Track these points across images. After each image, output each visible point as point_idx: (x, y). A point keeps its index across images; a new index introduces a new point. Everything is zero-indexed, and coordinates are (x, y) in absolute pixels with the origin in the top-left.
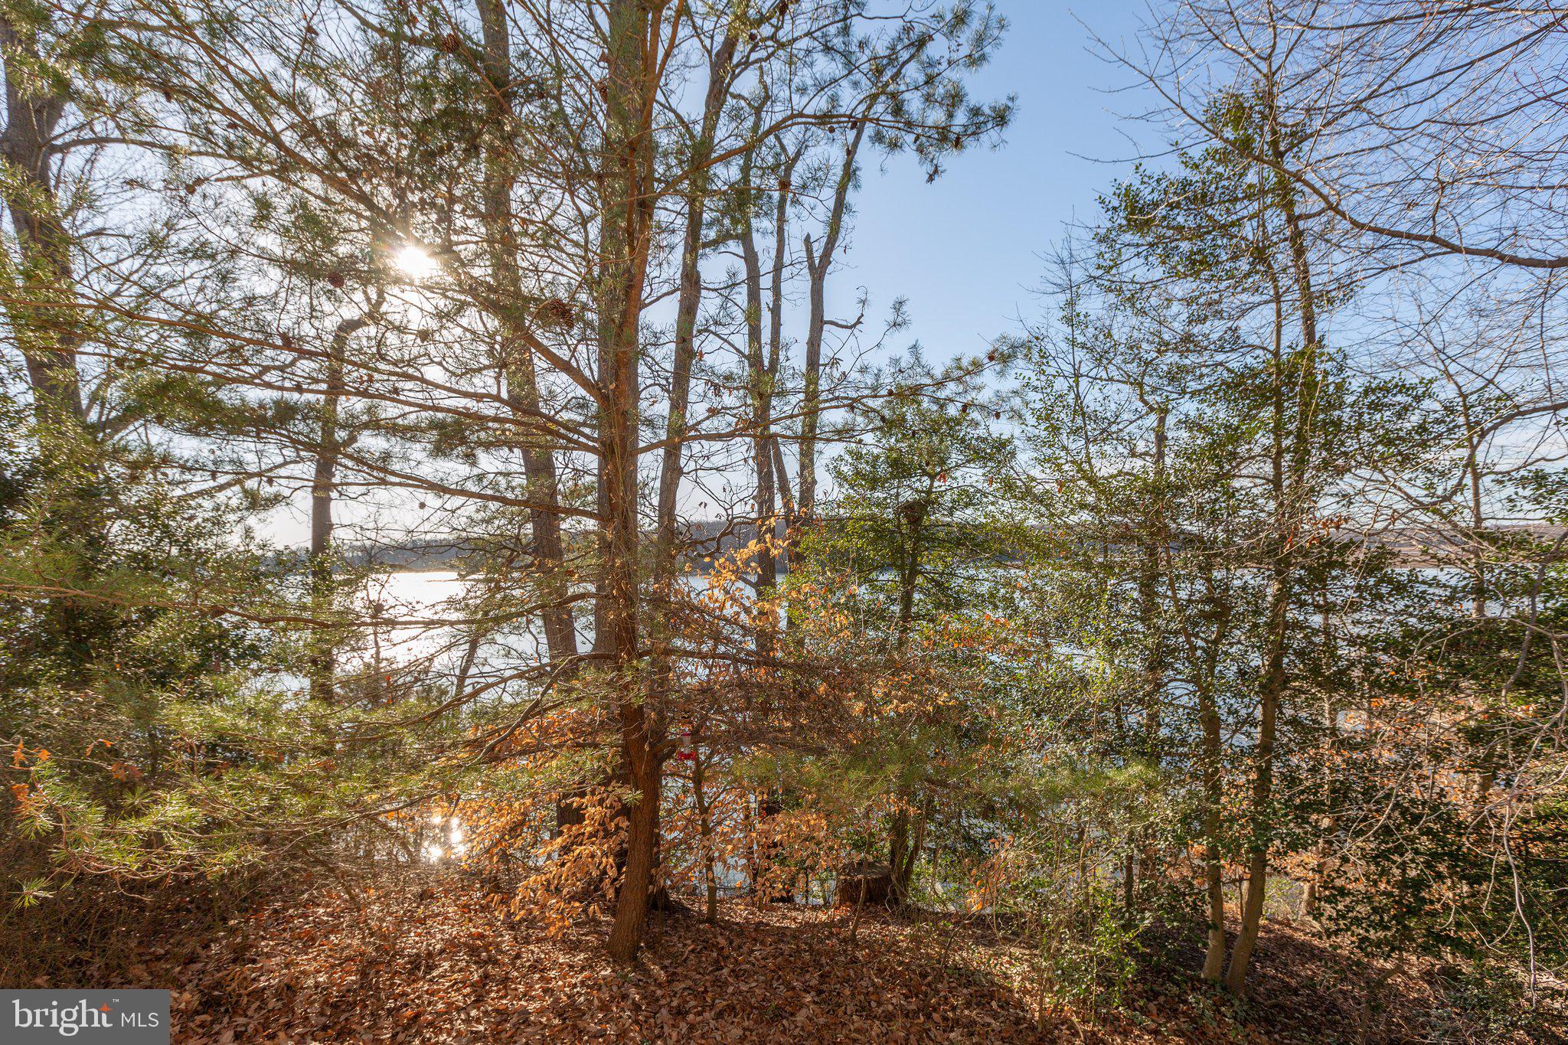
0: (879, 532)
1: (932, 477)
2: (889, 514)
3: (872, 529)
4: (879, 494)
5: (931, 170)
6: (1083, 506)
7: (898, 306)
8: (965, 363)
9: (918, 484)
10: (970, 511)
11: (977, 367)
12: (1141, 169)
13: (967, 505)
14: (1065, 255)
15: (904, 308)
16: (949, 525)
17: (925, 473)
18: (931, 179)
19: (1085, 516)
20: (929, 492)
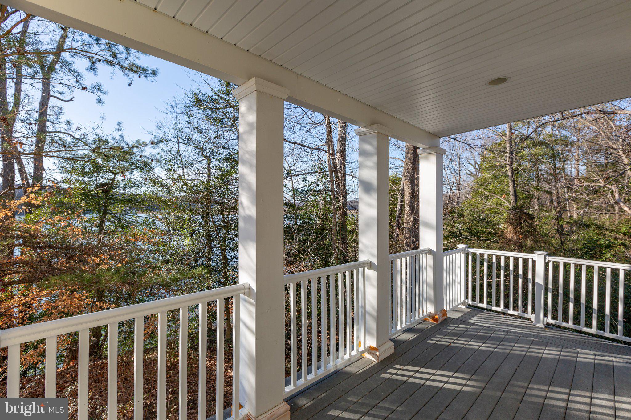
0: (86, 195)
1: (115, 174)
2: (92, 187)
3: (84, 194)
4: (86, 179)
5: (130, 82)
6: (182, 191)
7: (119, 124)
8: (141, 142)
9: (107, 176)
10: (133, 189)
11: (145, 144)
12: (199, 90)
13: (132, 187)
14: (174, 104)
15: (121, 125)
16: (123, 194)
17: (111, 172)
18: (130, 85)
19: (183, 194)
20: (113, 180)
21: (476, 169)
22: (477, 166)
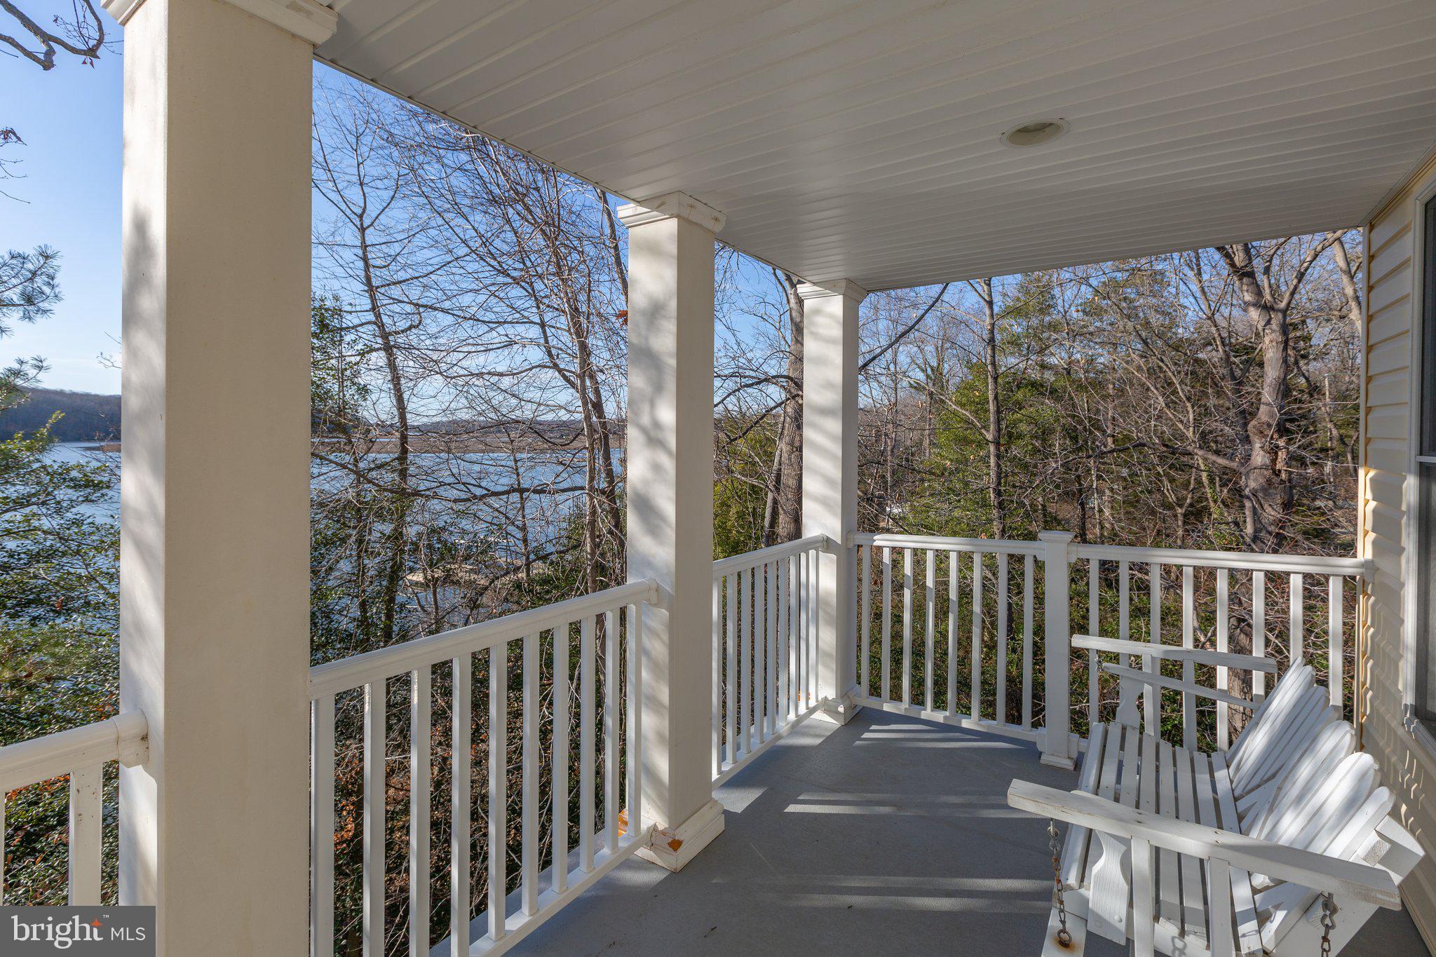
21: (928, 377)
22: (929, 369)
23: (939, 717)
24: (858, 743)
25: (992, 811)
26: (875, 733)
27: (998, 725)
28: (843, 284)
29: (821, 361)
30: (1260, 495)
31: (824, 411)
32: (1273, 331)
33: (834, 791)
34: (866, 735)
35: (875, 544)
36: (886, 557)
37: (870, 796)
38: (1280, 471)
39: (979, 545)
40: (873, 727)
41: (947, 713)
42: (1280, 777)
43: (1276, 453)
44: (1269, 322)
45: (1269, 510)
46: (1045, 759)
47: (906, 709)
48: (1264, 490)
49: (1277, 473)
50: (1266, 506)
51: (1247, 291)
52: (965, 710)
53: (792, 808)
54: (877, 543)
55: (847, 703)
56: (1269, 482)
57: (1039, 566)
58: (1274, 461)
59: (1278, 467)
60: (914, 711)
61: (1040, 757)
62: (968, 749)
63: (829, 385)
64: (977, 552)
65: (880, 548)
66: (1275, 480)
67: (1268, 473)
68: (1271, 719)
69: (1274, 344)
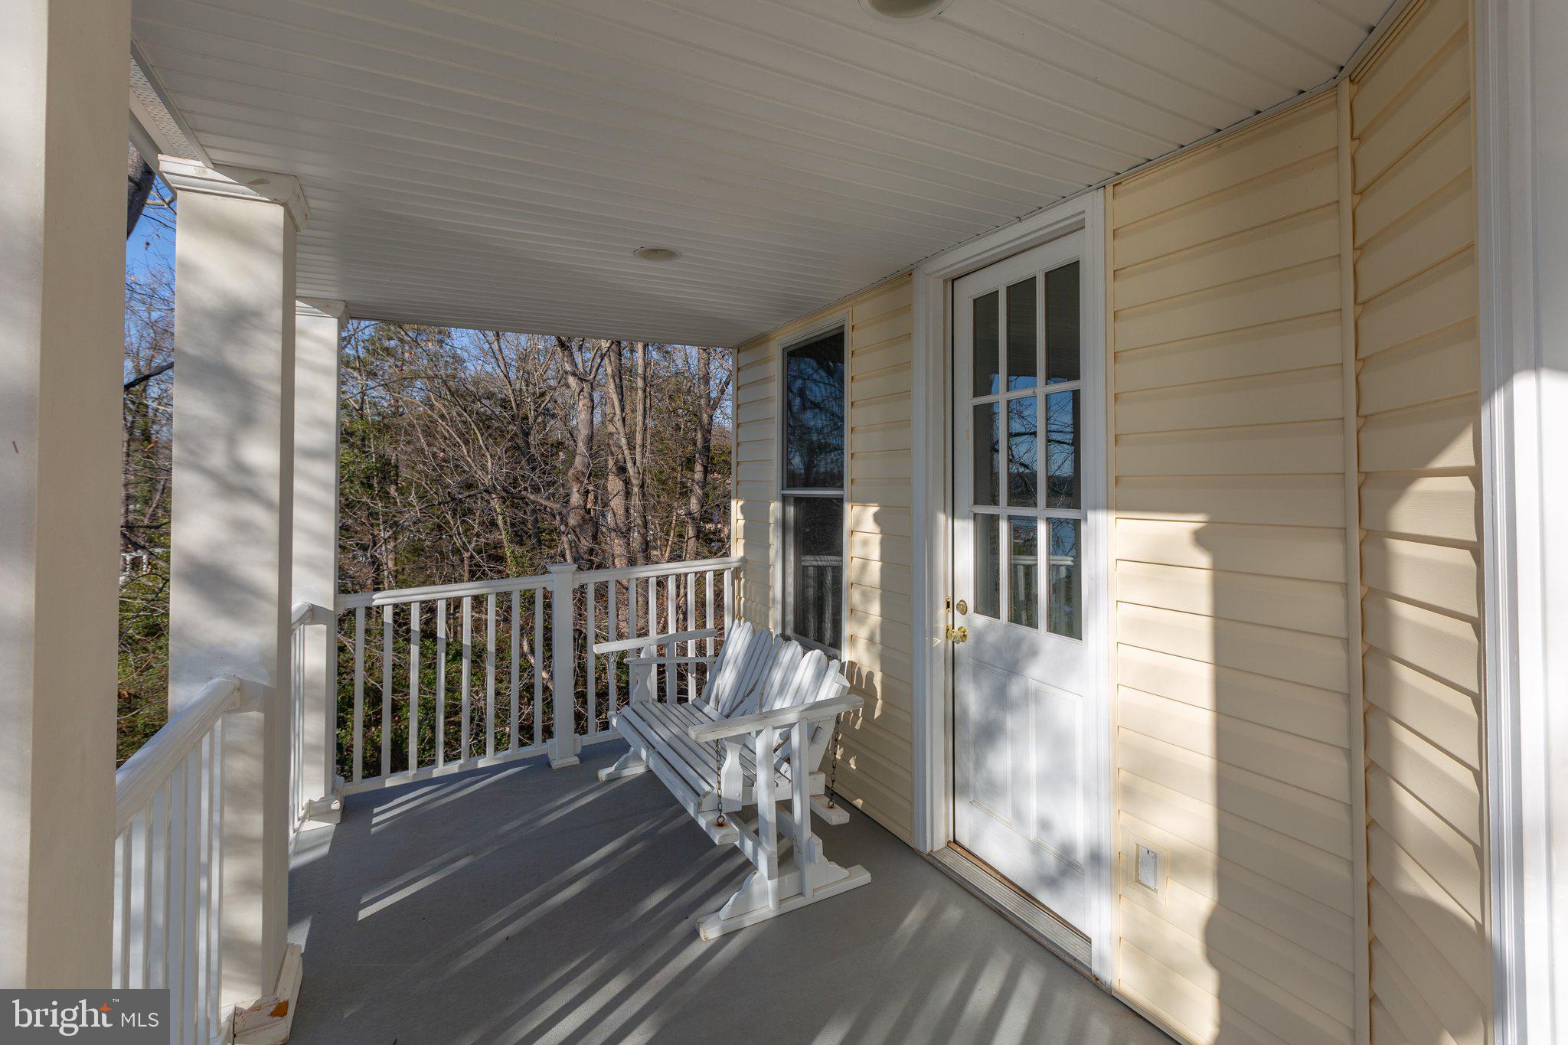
23: (454, 768)
24: (373, 830)
25: (551, 816)
26: (382, 816)
27: (513, 752)
28: (341, 307)
29: (312, 394)
30: (578, 530)
31: (312, 454)
32: (585, 397)
33: (396, 876)
34: (375, 820)
35: (374, 603)
36: (388, 616)
37: (436, 861)
38: (589, 509)
39: (495, 586)
40: (376, 810)
41: (461, 761)
42: (758, 689)
43: (587, 496)
44: (582, 390)
45: (583, 541)
46: (555, 765)
47: (414, 775)
48: (580, 526)
49: (588, 512)
50: (582, 539)
51: (567, 362)
52: (480, 749)
53: (363, 914)
54: (376, 603)
55: (339, 797)
56: (583, 519)
57: (547, 596)
58: (586, 502)
59: (588, 507)
60: (425, 773)
61: (550, 766)
62: (488, 786)
63: (321, 423)
64: (491, 594)
65: (380, 609)
66: (587, 517)
67: (582, 512)
68: (732, 661)
69: (586, 407)
